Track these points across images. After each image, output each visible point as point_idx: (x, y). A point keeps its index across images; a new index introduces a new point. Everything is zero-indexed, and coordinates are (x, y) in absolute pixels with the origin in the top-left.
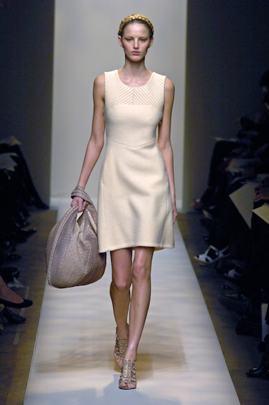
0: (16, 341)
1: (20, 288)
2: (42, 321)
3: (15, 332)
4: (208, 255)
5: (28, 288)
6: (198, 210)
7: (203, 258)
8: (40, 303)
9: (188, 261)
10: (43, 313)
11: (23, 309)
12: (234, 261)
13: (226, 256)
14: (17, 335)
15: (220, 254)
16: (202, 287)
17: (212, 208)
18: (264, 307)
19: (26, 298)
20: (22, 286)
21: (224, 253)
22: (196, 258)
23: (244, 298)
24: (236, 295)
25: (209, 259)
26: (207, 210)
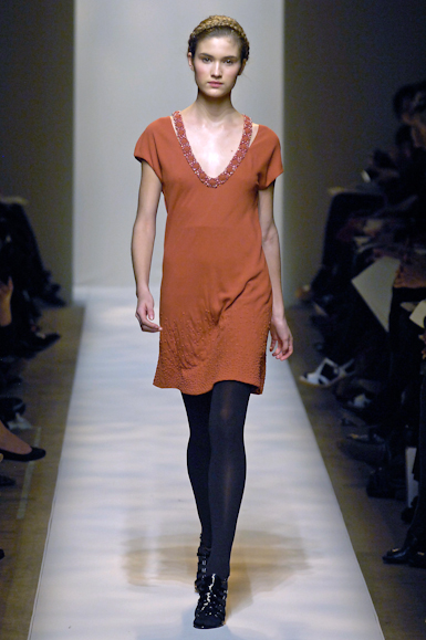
0: (21, 513)
1: (27, 430)
2: (61, 482)
3: (18, 500)
4: (323, 373)
5: (39, 429)
6: (306, 302)
7: (314, 378)
8: (58, 454)
9: (291, 383)
10: (64, 467)
11: (32, 463)
12: (361, 382)
13: (351, 374)
14: (22, 504)
15: (341, 372)
16: (313, 424)
17: (327, 299)
18: (411, 453)
19: (36, 445)
20: (30, 427)
21: (347, 370)
22: (302, 378)
23: (379, 439)
24: (365, 437)
25: (324, 379)
26: (320, 304)
